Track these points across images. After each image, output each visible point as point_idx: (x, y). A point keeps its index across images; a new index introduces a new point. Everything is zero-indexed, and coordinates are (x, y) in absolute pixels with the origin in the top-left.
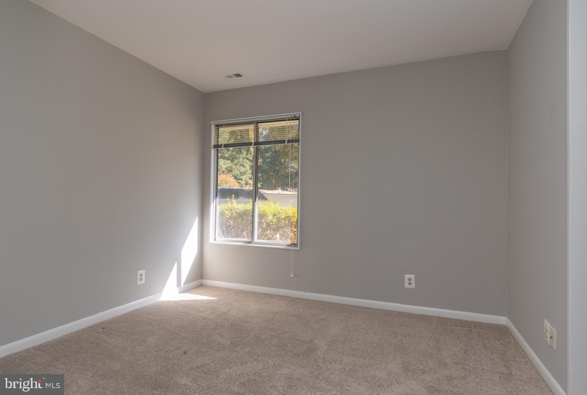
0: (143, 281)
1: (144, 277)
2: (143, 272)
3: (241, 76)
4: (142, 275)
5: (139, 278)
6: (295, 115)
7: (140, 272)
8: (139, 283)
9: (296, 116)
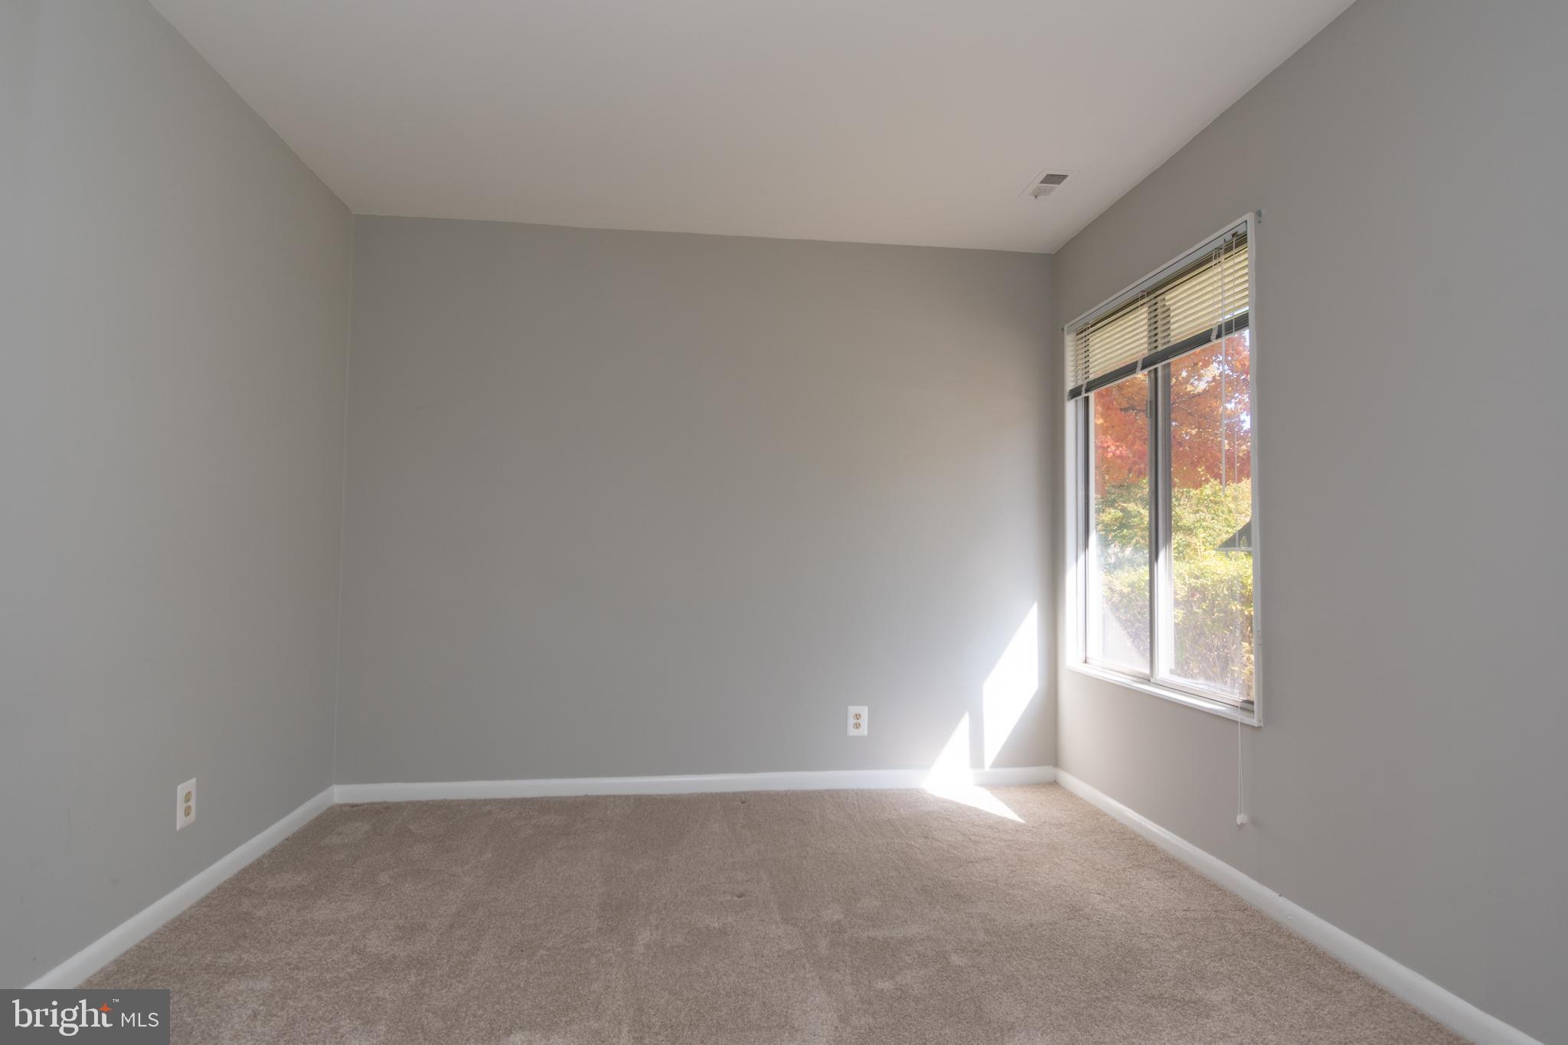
0: (864, 731)
1: (864, 721)
2: (864, 711)
3: (1064, 177)
4: (860, 716)
5: (851, 721)
6: (1233, 232)
7: (853, 710)
8: (852, 732)
9: (1239, 233)
